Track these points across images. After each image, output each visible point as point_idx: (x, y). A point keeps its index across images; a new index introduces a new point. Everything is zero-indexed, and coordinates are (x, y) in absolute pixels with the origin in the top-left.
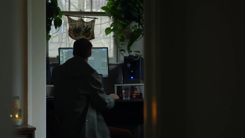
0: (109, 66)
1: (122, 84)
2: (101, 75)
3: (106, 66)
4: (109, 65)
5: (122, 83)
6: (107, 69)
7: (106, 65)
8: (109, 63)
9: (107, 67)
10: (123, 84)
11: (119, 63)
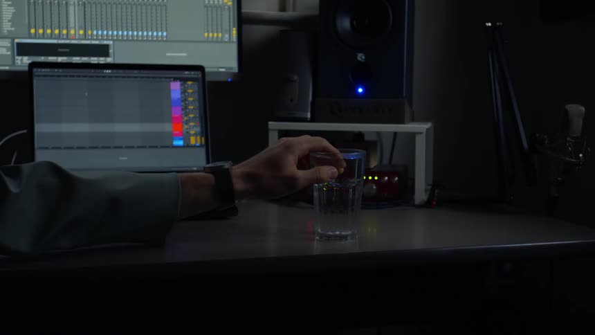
0: (245, 27)
1: (304, 120)
2: (200, 68)
3: (226, 26)
4: (243, 21)
5: (309, 116)
6: (230, 41)
7: (228, 21)
8: (244, 10)
9: (234, 32)
10: (313, 120)
11: (289, 14)
